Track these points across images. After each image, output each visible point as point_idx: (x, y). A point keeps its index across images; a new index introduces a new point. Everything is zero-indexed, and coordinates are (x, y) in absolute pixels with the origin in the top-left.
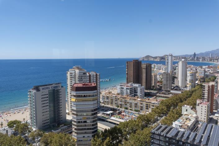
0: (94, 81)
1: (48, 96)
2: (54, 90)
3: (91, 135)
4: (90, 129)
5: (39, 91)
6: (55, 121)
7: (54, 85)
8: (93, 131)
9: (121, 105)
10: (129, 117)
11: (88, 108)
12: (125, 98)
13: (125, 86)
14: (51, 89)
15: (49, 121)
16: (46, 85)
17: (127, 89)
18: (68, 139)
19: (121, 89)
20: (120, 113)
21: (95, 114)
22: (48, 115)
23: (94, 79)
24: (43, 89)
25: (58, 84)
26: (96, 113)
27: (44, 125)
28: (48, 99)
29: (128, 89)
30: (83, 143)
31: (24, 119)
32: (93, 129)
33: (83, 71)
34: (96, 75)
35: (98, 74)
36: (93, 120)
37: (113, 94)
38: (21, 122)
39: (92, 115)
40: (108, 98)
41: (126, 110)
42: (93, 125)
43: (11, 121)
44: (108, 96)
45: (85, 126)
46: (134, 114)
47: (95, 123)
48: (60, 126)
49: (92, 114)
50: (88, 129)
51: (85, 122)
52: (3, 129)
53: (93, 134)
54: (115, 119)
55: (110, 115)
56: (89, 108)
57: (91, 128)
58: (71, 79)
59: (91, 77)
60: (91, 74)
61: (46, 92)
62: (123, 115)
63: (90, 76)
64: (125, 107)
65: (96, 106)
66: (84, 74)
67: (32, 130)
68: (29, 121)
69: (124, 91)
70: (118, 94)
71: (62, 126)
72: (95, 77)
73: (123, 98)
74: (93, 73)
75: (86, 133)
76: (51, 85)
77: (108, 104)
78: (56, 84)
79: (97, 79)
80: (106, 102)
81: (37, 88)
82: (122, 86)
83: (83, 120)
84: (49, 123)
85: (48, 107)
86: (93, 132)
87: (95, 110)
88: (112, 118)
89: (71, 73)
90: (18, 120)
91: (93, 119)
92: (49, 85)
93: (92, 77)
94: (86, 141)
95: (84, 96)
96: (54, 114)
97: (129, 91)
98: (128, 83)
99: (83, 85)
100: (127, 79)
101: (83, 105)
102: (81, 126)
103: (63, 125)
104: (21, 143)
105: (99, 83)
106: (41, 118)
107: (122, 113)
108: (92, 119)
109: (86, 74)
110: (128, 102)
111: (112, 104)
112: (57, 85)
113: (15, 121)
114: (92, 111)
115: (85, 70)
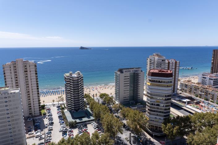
0: (173, 68)
1: (129, 78)
2: (134, 73)
3: (162, 118)
5: (123, 73)
6: (133, 99)
7: (135, 69)
8: (165, 114)
9: (201, 95)
10: (208, 108)
11: (161, 93)
12: (207, 88)
13: (209, 76)
14: (132, 72)
15: (129, 98)
16: (128, 69)
17: (210, 79)
18: (142, 116)
19: (204, 79)
20: (198, 103)
21: (168, 99)
22: (128, 94)
23: (173, 66)
24: (125, 72)
25: (138, 68)
26: (170, 99)
27: (125, 101)
28: (129, 80)
29: (212, 79)
30: (155, 123)
31: (111, 94)
32: (165, 113)
33: (162, 58)
34: (176, 62)
35: (178, 62)
36: (166, 105)
37: (193, 83)
38: (108, 95)
39: (165, 100)
40: (186, 86)
41: (205, 101)
42: (165, 110)
43: (102, 94)
44: (187, 84)
45: (158, 108)
46: (215, 106)
47: (167, 108)
48: (138, 104)
49: (165, 99)
50: (160, 112)
51: (158, 105)
52: (97, 98)
53: (165, 118)
54: (191, 108)
55: (186, 103)
56: (163, 93)
57: (163, 112)
58: (150, 65)
59: (170, 64)
60: (170, 61)
61: (128, 74)
62: (202, 106)
63: (169, 63)
64: (205, 98)
65: (170, 92)
66: (163, 61)
67: (116, 103)
68: (114, 96)
69: (206, 81)
70: (198, 84)
71: (139, 105)
72: (174, 64)
73: (204, 88)
74: (172, 61)
75: (157, 115)
76: (133, 68)
77: (186, 92)
78: (137, 68)
79: (176, 67)
80: (183, 89)
81: (121, 71)
82: (204, 75)
83: (156, 103)
84: (128, 100)
85: (129, 87)
86: (165, 116)
87: (168, 96)
88: (188, 106)
89: (150, 60)
90: (106, 93)
91: (166, 104)
92: (131, 69)
93: (171, 64)
94: (157, 122)
95: (159, 82)
96: (134, 94)
97: (212, 82)
98: (212, 73)
99: (159, 71)
100: (212, 68)
101: (157, 89)
102: (154, 108)
104: (106, 111)
105: (178, 71)
106: (122, 95)
107: (201, 104)
108: (165, 104)
109: (165, 61)
110: (209, 94)
111: (190, 93)
112: (137, 69)
113: (104, 94)
114: (166, 96)
115: (164, 58)
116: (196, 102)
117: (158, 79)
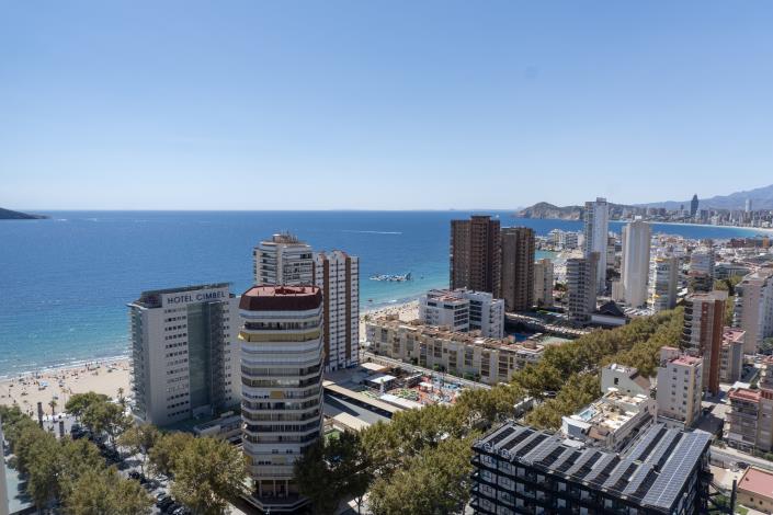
0: (340, 279)
1: (185, 322)
2: (205, 305)
3: (296, 448)
4: (296, 428)
5: (160, 306)
6: (207, 400)
7: (209, 291)
8: (304, 434)
10: (442, 394)
11: (287, 363)
12: (437, 335)
13: (444, 298)
14: (195, 301)
15: (188, 398)
16: (182, 290)
17: (446, 306)
19: (430, 307)
20: (415, 384)
21: (311, 382)
22: (187, 381)
23: (340, 273)
24: (171, 301)
25: (219, 286)
26: (317, 380)
27: (172, 410)
28: (185, 331)
29: (451, 307)
30: (274, 472)
31: (121, 391)
32: (304, 428)
33: (300, 249)
34: (348, 261)
35: (353, 259)
36: (303, 400)
37: (403, 322)
39: (302, 384)
40: (384, 333)
41: (435, 374)
42: (304, 417)
43: (77, 395)
44: (385, 327)
45: (280, 417)
46: (459, 386)
47: (310, 410)
48: (223, 415)
49: (301, 382)
50: (288, 428)
51: (280, 406)
53: (303, 445)
54: (394, 400)
55: (382, 387)
56: (291, 363)
57: (297, 426)
58: (265, 274)
59: (331, 268)
60: (329, 258)
61: (181, 310)
62: (426, 390)
63: (326, 263)
64: (435, 365)
65: (315, 357)
66: (303, 257)
69: (436, 314)
70: (416, 323)
71: (228, 417)
72: (344, 267)
73: (431, 336)
74: (335, 258)
75: (280, 439)
76: (198, 288)
77: (385, 354)
78: (214, 286)
79: (348, 275)
81: (152, 300)
82: (432, 296)
83: (273, 402)
84: (188, 406)
85: (186, 356)
86: (303, 440)
87: (311, 370)
88: (389, 397)
89: (264, 255)
91: (305, 396)
92: (190, 289)
93: (335, 268)
94: (282, 464)
95: (279, 327)
96: (207, 380)
99: (277, 291)
101: (272, 352)
102: (267, 418)
103: (229, 413)
105: (356, 282)
106: (161, 389)
107: (422, 384)
108: (301, 397)
109: (310, 256)
110: (445, 350)
111: (396, 355)
112: (216, 290)
114: (302, 373)
115: (308, 247)
116: (411, 381)
117: (273, 317)
